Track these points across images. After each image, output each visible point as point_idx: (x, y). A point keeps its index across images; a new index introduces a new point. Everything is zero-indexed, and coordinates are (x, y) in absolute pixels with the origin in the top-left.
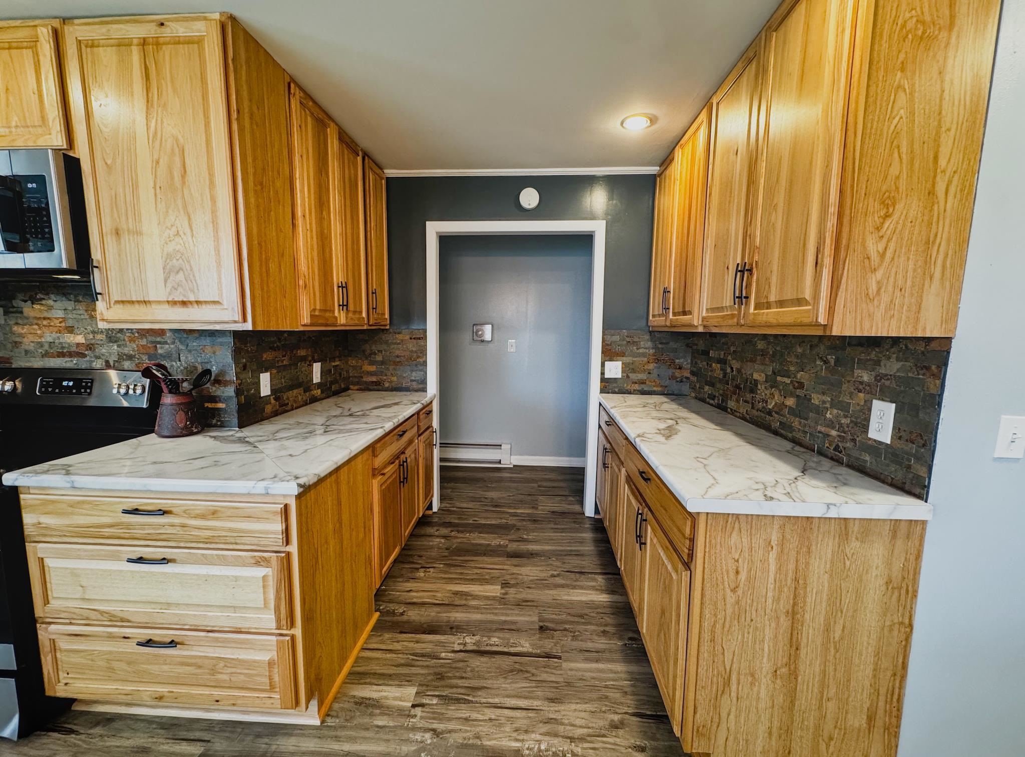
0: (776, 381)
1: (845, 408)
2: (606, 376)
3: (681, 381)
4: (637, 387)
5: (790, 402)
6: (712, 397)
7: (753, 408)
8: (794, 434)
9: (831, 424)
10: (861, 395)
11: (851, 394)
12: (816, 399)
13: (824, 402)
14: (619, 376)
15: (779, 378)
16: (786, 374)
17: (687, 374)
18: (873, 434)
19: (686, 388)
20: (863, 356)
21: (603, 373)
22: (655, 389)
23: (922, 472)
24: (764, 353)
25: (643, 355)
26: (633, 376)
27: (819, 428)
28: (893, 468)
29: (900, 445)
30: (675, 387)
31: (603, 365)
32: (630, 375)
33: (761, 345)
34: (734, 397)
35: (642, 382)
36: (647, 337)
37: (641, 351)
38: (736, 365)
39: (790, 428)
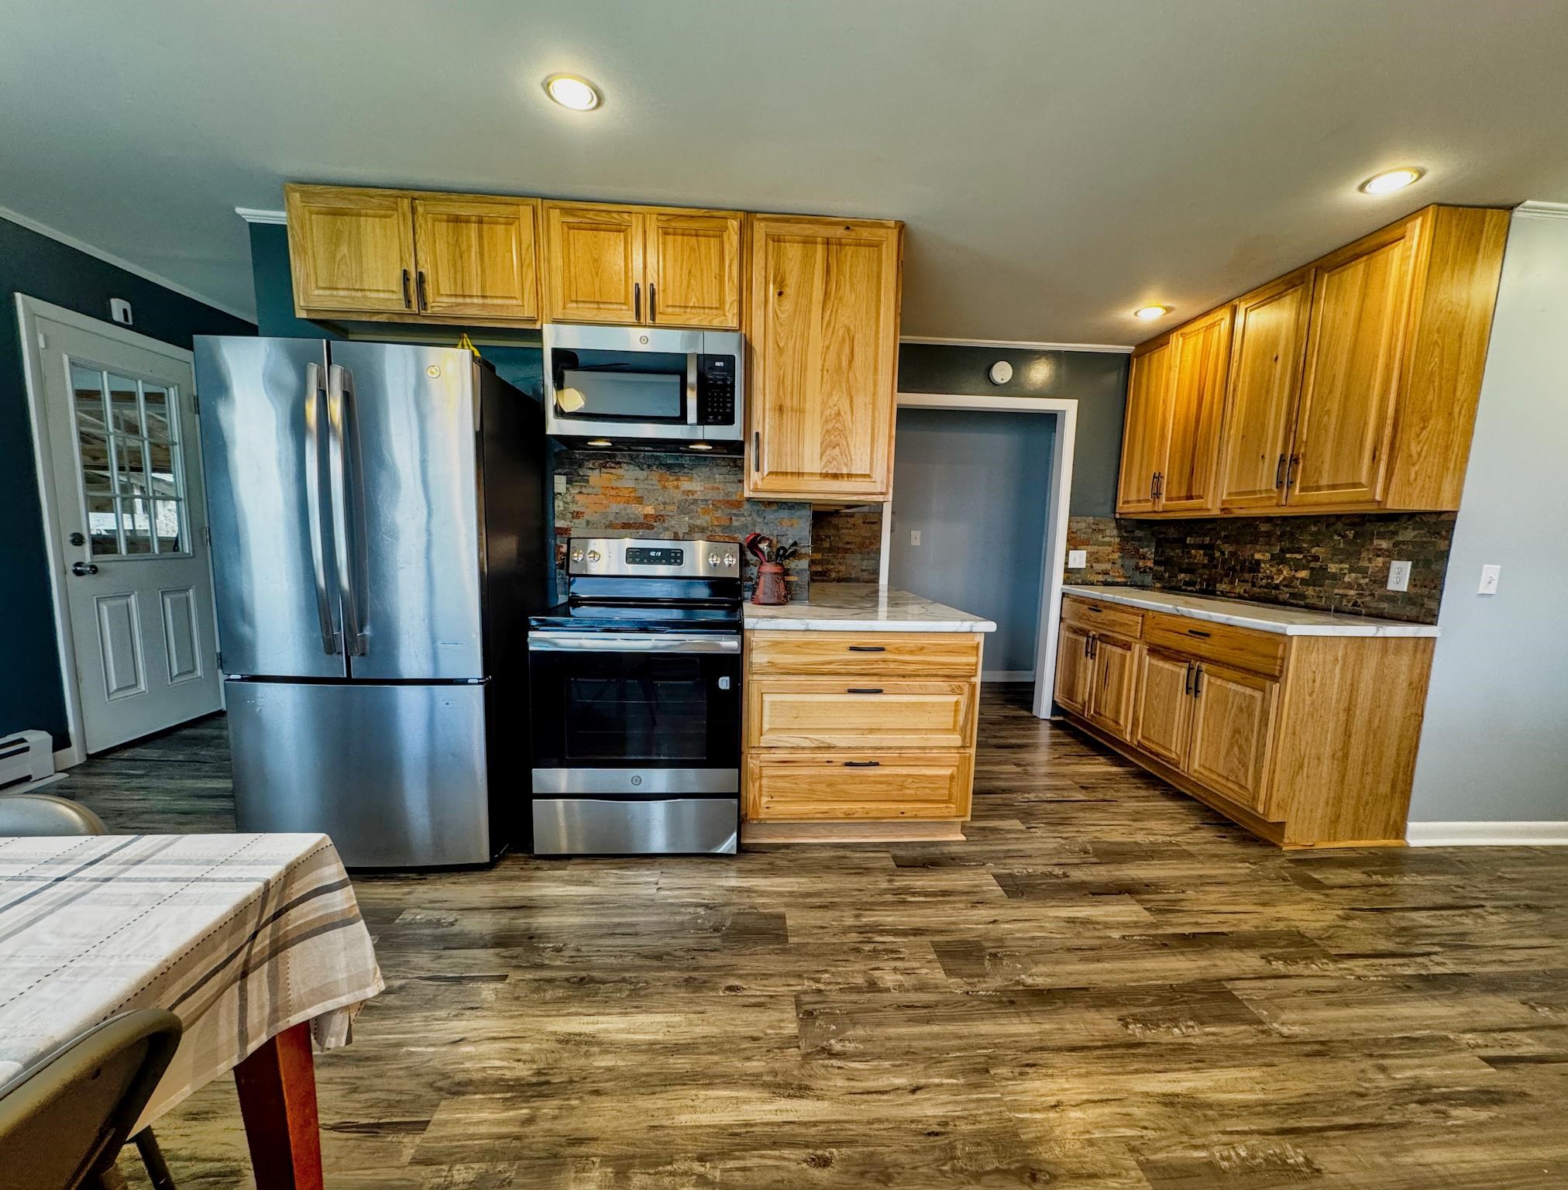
0: (1285, 558)
1: (1363, 571)
2: (1070, 566)
3: (1145, 572)
4: (1101, 578)
5: (1303, 574)
6: (1193, 584)
7: (1254, 585)
8: (1308, 601)
9: (1350, 586)
10: (1380, 559)
11: (1370, 560)
12: (1333, 568)
13: (1342, 569)
14: (1083, 566)
15: (1288, 556)
16: (1299, 551)
17: (1150, 564)
18: (1392, 586)
19: (1148, 579)
20: (1382, 529)
21: (1066, 563)
22: (1119, 580)
23: (1432, 605)
24: (1268, 535)
25: (1109, 544)
26: (1098, 567)
27: (1336, 591)
28: (1408, 608)
29: (1415, 590)
30: (1138, 578)
31: (1067, 555)
32: (1094, 565)
33: (1264, 528)
34: (1226, 580)
35: (1106, 573)
36: (1113, 525)
37: (1107, 539)
38: (1228, 549)
39: (1304, 597)
